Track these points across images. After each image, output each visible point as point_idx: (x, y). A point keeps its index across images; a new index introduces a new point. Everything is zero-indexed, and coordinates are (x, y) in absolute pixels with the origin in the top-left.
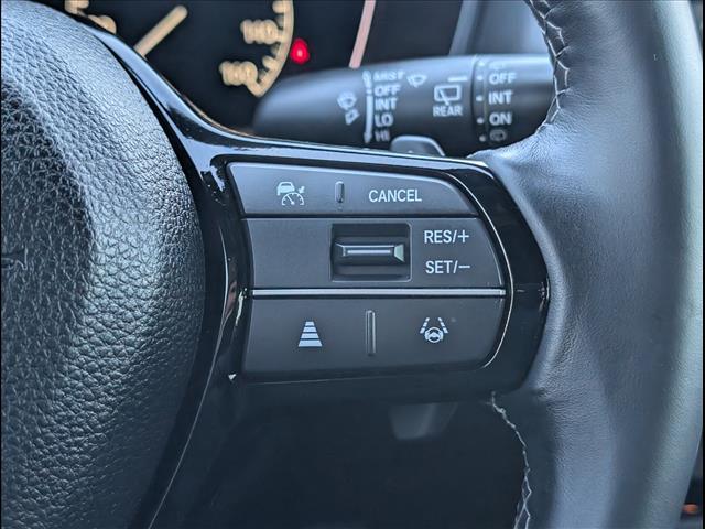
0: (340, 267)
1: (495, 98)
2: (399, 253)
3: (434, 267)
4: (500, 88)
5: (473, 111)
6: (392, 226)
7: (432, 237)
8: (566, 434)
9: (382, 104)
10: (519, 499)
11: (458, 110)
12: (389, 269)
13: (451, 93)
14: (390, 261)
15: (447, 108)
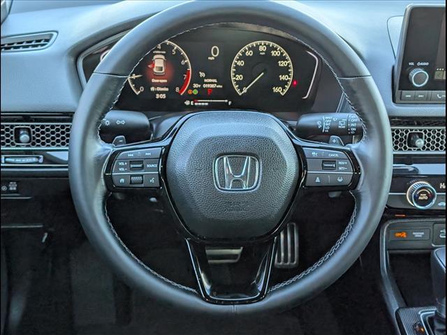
0: (324, 168)
1: (352, 125)
2: (334, 166)
3: (340, 168)
4: (354, 122)
5: (347, 128)
6: (333, 161)
7: (340, 163)
8: (363, 198)
9: (327, 124)
10: (354, 209)
11: (344, 127)
12: (332, 169)
13: (343, 123)
14: (332, 167)
15: (342, 126)
